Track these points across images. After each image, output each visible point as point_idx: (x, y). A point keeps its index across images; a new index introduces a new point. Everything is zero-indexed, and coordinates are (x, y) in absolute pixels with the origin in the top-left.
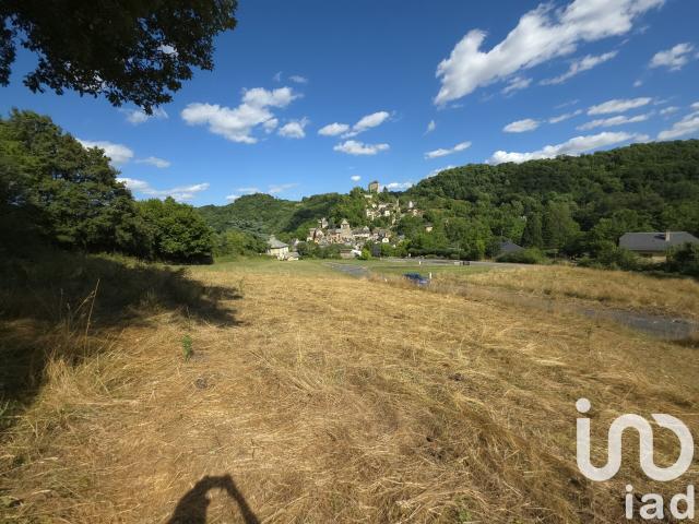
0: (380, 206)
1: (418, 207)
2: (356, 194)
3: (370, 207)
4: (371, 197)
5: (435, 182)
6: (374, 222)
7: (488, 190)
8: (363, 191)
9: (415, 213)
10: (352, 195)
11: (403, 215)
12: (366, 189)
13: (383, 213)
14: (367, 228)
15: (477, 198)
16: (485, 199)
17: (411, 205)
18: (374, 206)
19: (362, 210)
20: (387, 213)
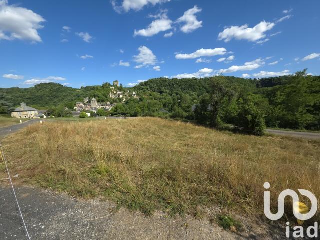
0: (118, 93)
1: (138, 94)
2: (106, 86)
3: (113, 93)
4: (114, 88)
5: (146, 84)
6: (113, 100)
7: (168, 89)
8: (110, 85)
9: (136, 97)
10: (103, 86)
11: (129, 98)
12: (112, 84)
13: (119, 96)
14: (109, 103)
15: (163, 92)
16: (167, 93)
17: (134, 93)
18: (115, 92)
19: (108, 94)
20: (121, 96)
